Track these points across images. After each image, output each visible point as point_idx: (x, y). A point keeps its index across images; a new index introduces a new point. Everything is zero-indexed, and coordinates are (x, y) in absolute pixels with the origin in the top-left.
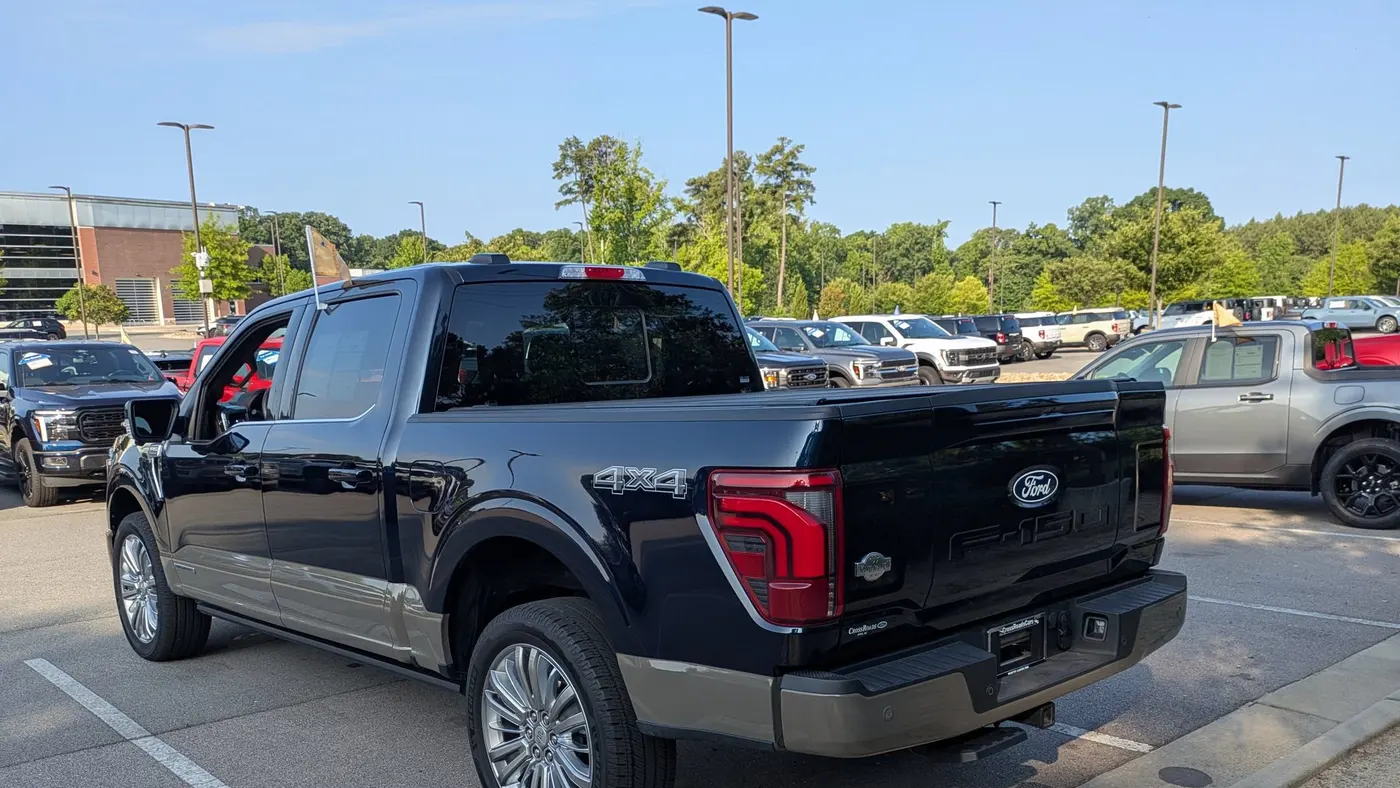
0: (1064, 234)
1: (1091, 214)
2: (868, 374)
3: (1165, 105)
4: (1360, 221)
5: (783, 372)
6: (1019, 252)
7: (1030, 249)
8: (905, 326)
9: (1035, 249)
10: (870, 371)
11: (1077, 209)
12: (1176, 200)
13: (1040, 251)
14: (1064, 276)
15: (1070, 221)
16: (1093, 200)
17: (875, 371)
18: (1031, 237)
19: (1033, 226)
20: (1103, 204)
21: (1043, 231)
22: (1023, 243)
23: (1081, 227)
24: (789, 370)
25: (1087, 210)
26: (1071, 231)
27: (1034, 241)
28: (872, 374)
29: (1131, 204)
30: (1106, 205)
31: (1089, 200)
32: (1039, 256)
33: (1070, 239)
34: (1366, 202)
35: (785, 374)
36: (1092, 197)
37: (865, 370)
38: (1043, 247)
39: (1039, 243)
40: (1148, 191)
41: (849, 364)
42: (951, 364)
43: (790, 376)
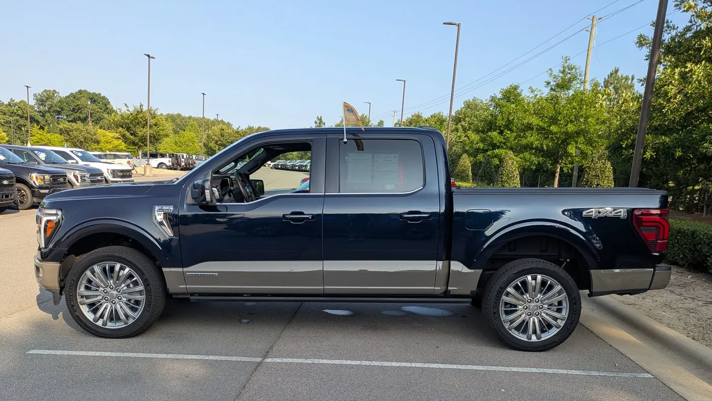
0: (32, 107)
1: (47, 99)
2: (83, 180)
3: (149, 56)
4: (178, 121)
5: (47, 177)
6: (5, 114)
7: (12, 113)
8: (80, 154)
9: (15, 113)
10: (83, 178)
11: (39, 94)
12: (92, 98)
13: (18, 115)
14: (68, 132)
15: (35, 101)
16: (48, 91)
17: (87, 179)
18: (12, 106)
19: (12, 100)
20: (54, 94)
21: (19, 103)
22: (7, 109)
23: (42, 105)
24: (51, 175)
25: (45, 96)
26: (36, 106)
27: (15, 109)
28: (85, 180)
29: (68, 97)
30: (55, 95)
31: (45, 91)
32: (18, 118)
33: (36, 111)
34: (180, 113)
35: (49, 178)
36: (47, 89)
37: (81, 178)
38: (20, 113)
39: (17, 110)
40: (77, 91)
41: (71, 174)
42: (114, 177)
43: (51, 179)
